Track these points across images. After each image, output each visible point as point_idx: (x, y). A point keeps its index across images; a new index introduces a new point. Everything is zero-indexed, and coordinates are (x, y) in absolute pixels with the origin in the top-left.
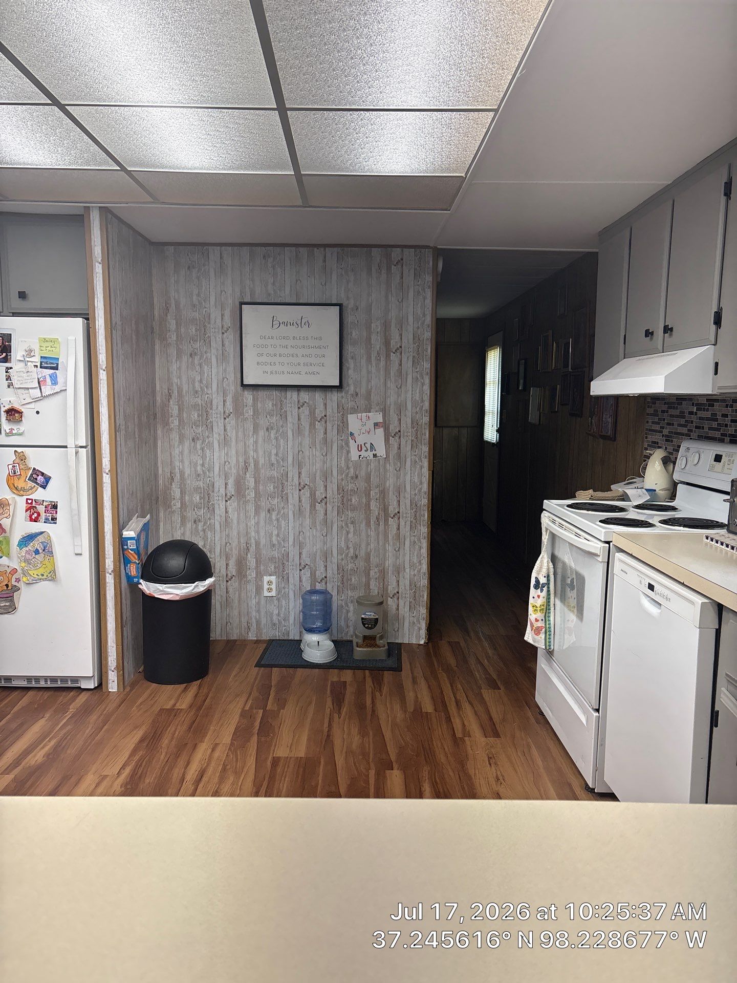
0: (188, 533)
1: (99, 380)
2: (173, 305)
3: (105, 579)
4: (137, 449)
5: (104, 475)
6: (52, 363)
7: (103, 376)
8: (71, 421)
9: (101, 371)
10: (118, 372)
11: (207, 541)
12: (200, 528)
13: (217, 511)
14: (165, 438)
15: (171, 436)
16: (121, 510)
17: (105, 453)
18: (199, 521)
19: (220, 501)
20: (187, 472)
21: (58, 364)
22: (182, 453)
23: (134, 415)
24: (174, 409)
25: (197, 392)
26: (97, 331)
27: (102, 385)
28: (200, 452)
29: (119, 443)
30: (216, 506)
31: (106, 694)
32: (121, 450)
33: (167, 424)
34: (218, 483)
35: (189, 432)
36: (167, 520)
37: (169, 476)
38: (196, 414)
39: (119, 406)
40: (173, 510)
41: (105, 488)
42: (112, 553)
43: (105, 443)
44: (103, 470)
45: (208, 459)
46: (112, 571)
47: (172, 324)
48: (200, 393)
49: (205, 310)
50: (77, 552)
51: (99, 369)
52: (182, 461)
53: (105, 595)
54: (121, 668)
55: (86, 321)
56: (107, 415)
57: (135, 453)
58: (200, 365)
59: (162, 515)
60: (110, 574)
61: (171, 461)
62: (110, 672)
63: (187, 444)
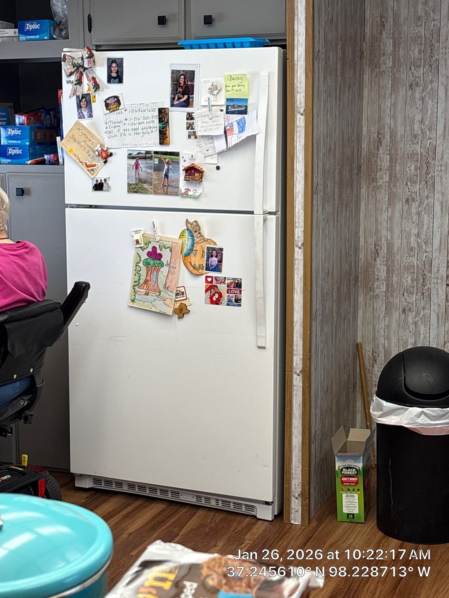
0: (394, 325)
1: (296, 127)
2: (391, 20)
3: (292, 381)
4: (336, 215)
5: (296, 249)
6: (240, 106)
7: (300, 122)
8: (259, 181)
9: (299, 116)
10: (318, 116)
11: (419, 337)
12: (410, 320)
13: (434, 298)
14: (370, 199)
15: (378, 196)
16: (314, 294)
17: (299, 221)
18: (410, 310)
19: (440, 285)
20: (397, 243)
21: (246, 107)
22: (391, 219)
23: (335, 170)
24: (384, 161)
25: (415, 136)
26: (296, 63)
27: (298, 134)
28: (415, 217)
29: (315, 208)
30: (434, 291)
31: (288, 526)
32: (317, 217)
33: (375, 180)
34: (437, 260)
35: (402, 191)
36: (368, 307)
37: (373, 249)
38: (413, 167)
39: (318, 160)
40: (376, 293)
41: (296, 266)
42: (302, 348)
43: (299, 209)
44: (295, 243)
45: (425, 227)
46: (301, 371)
47: (388, 45)
48: (420, 137)
49: (433, 23)
50: (260, 345)
51: (296, 113)
52: (391, 230)
53: (291, 401)
54: (305, 496)
55: (282, 50)
56: (303, 173)
57: (334, 219)
58: (423, 99)
59: (361, 299)
60: (298, 375)
61: (376, 230)
62: (293, 499)
63: (398, 206)
